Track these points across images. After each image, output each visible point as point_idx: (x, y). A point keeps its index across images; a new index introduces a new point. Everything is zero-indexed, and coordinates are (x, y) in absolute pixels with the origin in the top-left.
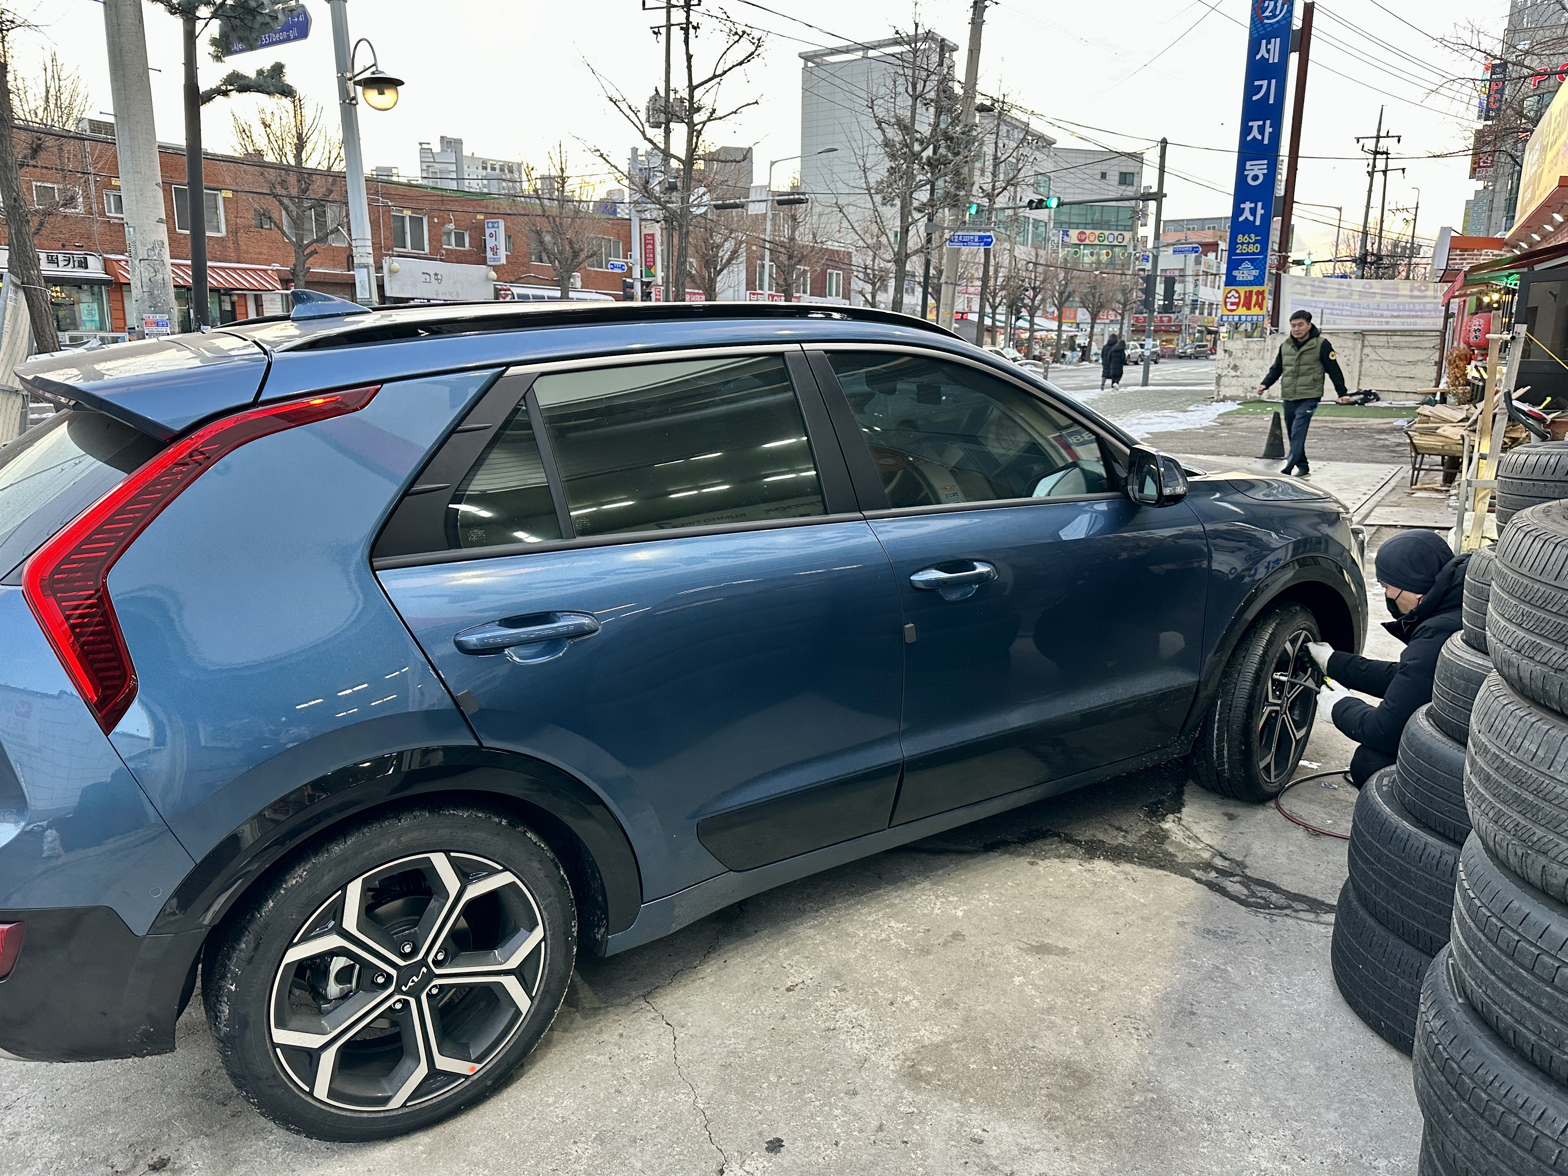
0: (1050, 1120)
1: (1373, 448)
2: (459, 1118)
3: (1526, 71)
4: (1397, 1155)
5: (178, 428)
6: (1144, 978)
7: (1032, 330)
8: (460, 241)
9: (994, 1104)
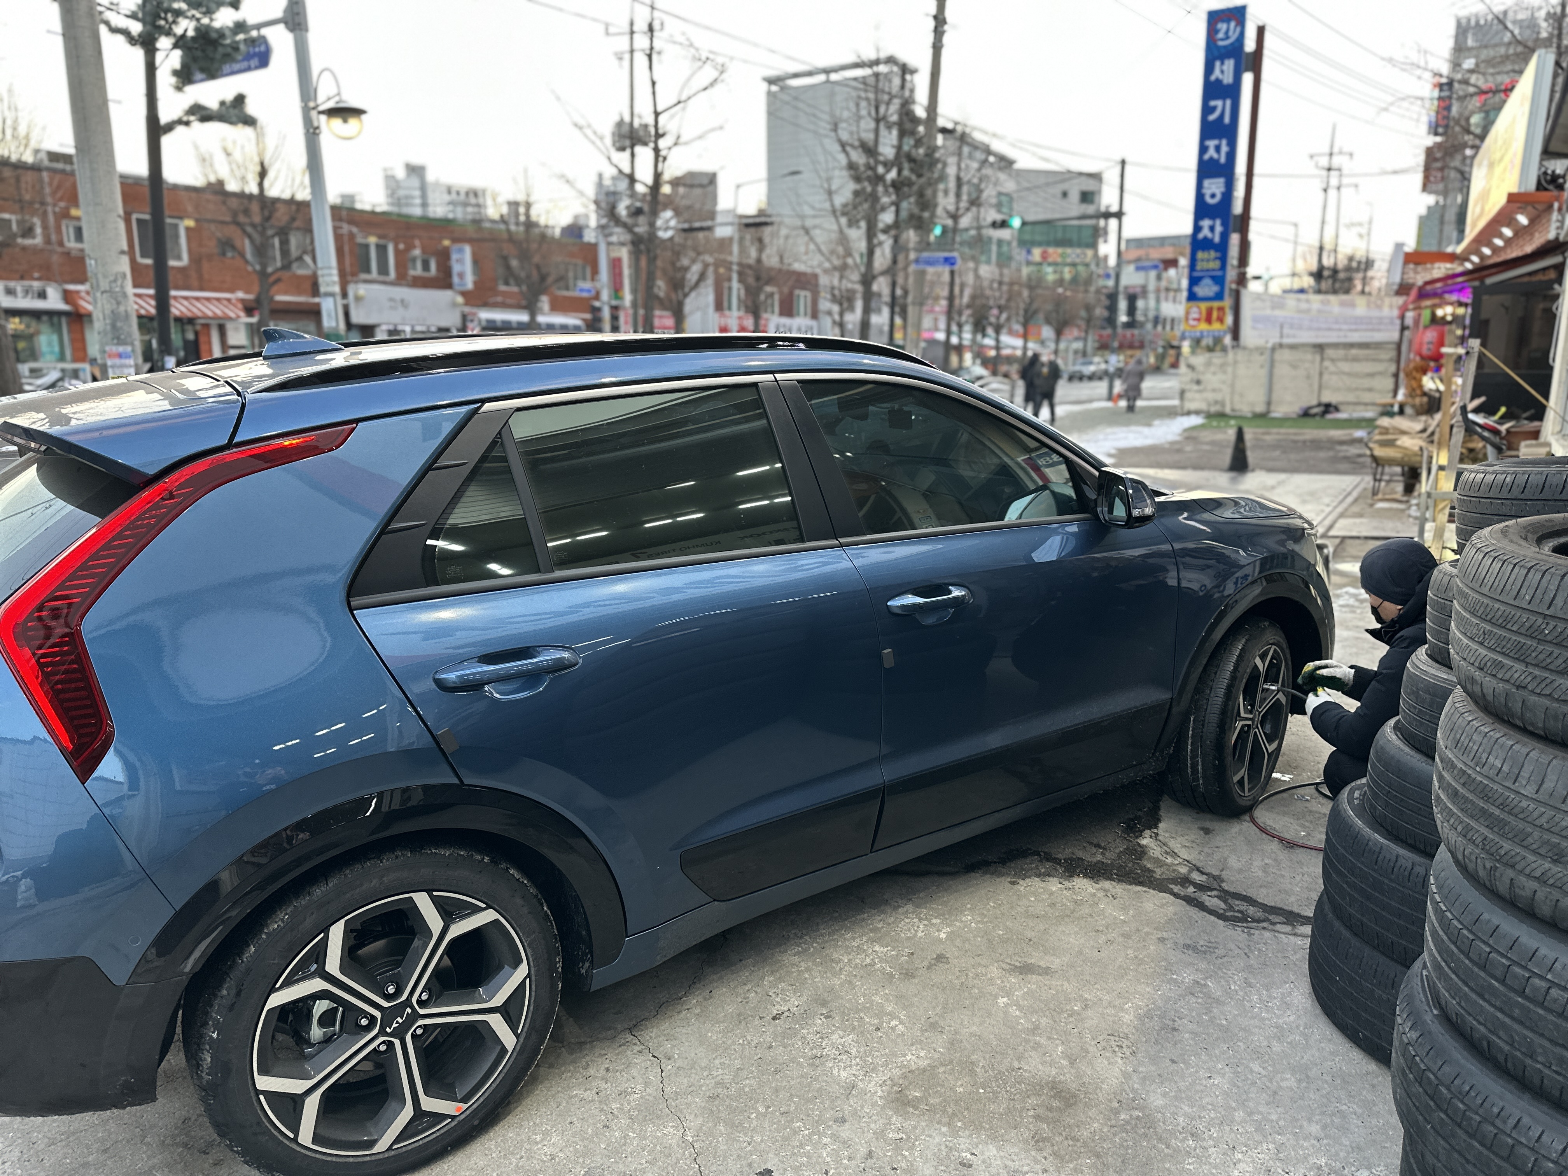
0: (1037, 1141)
1: (1335, 460)
2: (446, 1160)
3: (1472, 90)
4: (1379, 1165)
5: (152, 471)
6: (1126, 995)
7: (998, 348)
8: (426, 266)
9: (982, 1127)
